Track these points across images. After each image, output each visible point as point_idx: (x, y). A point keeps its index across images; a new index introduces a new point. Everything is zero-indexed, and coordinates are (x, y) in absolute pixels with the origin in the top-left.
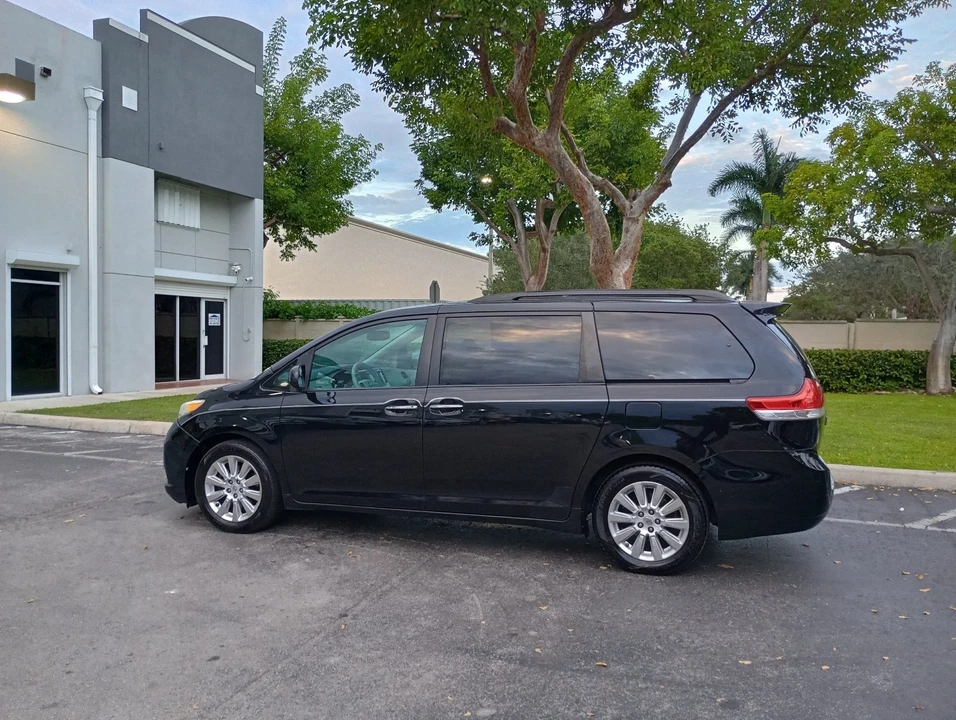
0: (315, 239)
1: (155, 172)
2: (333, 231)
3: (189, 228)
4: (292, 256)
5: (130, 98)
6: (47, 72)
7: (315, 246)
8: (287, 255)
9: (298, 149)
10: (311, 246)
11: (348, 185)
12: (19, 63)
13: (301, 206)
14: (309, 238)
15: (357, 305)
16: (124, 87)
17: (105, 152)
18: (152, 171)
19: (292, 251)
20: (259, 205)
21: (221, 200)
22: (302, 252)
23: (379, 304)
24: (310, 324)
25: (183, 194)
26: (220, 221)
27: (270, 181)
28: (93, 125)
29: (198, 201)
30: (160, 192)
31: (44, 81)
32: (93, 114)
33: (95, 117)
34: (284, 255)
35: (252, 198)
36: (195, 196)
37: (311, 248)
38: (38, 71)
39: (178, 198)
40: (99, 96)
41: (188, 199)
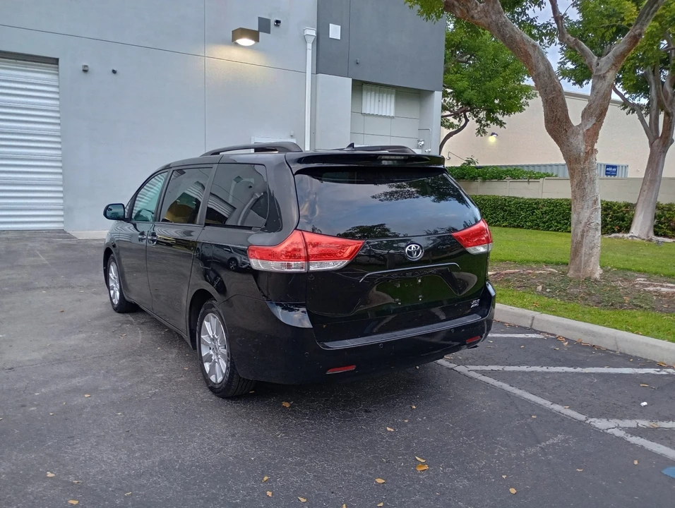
0: (505, 119)
1: (353, 80)
2: (521, 111)
3: (385, 116)
4: (485, 133)
5: (335, 31)
6: (278, 22)
7: (505, 123)
8: (481, 132)
10: (501, 124)
12: (260, 19)
13: (470, 94)
14: (500, 117)
15: (526, 169)
16: (330, 24)
17: (319, 68)
18: (349, 81)
20: (438, 95)
21: (413, 95)
22: (494, 127)
23: (543, 168)
24: (488, 184)
25: (380, 92)
26: (411, 110)
28: (309, 53)
29: (393, 96)
30: (364, 93)
31: (277, 28)
32: (309, 46)
33: (311, 48)
34: (479, 132)
35: (433, 92)
36: (391, 94)
37: (501, 126)
38: (273, 23)
39: (377, 95)
40: (314, 33)
41: (385, 95)
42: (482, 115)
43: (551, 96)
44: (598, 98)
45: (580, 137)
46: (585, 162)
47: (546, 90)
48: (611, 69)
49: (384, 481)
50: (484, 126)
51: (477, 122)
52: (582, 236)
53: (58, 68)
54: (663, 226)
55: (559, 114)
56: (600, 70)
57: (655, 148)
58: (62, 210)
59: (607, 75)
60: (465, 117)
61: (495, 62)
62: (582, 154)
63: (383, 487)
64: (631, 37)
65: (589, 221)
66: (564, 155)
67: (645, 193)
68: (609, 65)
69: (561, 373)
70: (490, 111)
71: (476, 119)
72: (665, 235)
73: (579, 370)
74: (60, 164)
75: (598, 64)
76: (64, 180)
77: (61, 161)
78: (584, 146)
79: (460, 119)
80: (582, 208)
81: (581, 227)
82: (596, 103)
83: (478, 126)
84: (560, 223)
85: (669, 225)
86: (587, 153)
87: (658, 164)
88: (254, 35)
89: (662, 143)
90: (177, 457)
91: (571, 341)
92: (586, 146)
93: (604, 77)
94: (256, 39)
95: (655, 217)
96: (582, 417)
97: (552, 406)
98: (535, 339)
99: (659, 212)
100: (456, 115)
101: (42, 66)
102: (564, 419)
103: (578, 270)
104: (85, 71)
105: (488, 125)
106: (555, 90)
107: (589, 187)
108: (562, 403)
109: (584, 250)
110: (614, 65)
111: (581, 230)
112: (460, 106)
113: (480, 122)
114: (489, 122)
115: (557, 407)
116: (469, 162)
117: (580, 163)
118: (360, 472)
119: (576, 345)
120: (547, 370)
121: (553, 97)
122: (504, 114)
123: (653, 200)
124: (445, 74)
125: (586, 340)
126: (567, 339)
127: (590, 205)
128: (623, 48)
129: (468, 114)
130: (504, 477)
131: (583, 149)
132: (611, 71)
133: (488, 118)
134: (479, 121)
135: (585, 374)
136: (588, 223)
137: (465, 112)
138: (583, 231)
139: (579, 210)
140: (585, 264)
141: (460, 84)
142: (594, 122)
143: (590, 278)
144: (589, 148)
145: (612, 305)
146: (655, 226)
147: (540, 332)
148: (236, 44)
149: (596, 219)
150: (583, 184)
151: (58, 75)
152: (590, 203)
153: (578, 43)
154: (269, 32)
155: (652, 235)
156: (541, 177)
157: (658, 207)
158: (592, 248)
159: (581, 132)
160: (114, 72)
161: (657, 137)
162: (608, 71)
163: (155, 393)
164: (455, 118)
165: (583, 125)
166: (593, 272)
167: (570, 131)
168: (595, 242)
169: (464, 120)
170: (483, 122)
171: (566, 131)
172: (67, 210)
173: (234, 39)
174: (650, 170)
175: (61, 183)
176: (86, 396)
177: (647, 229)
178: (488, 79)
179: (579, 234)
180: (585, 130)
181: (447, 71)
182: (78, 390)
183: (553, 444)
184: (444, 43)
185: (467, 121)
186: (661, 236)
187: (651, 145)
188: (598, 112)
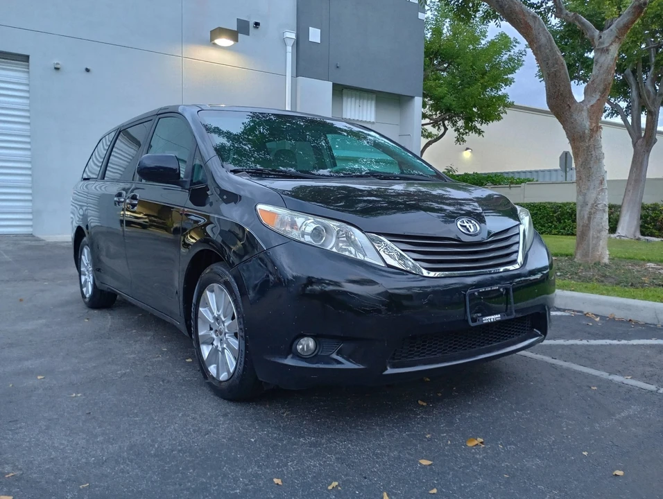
0: (483, 127)
1: (334, 85)
2: (499, 119)
3: (365, 122)
4: (464, 141)
5: (315, 35)
6: (257, 24)
7: (483, 132)
8: (460, 140)
9: (458, 57)
10: (480, 132)
11: (508, 82)
12: (239, 21)
14: (478, 126)
15: (506, 176)
16: (311, 29)
17: (299, 71)
18: (330, 84)
19: (464, 136)
20: (418, 101)
21: (393, 100)
22: (471, 137)
25: (360, 97)
26: (391, 116)
27: (432, 83)
28: (289, 56)
29: (373, 103)
30: (345, 99)
31: (256, 31)
32: (289, 49)
33: (290, 51)
34: (458, 140)
35: (413, 97)
36: (372, 100)
37: (480, 134)
38: (252, 25)
39: (358, 101)
40: (293, 36)
41: (365, 101)
42: (461, 123)
43: (553, 70)
44: (601, 72)
45: (585, 114)
46: (590, 140)
47: (547, 64)
48: (614, 41)
49: (430, 463)
50: (463, 134)
51: (455, 130)
52: (589, 218)
53: (28, 66)
54: (649, 226)
55: (562, 89)
56: (602, 43)
57: (639, 148)
58: (31, 213)
59: (610, 48)
60: (444, 125)
61: (474, 69)
62: (587, 131)
63: (431, 469)
64: (635, 7)
65: (595, 203)
66: (567, 133)
67: (630, 193)
68: (612, 38)
69: (605, 345)
70: (469, 119)
71: (454, 128)
72: (652, 235)
73: (623, 342)
74: (29, 166)
75: (601, 37)
76: (32, 180)
77: (30, 162)
78: (588, 123)
79: (439, 128)
80: (588, 189)
81: (588, 209)
82: (599, 78)
83: (456, 134)
84: (544, 226)
85: (655, 225)
86: (592, 130)
87: (642, 164)
88: (233, 35)
89: (645, 142)
90: (153, 441)
91: (603, 318)
92: (591, 123)
93: (607, 50)
94: (236, 40)
95: (641, 218)
96: (653, 388)
97: (611, 377)
98: (561, 316)
99: (644, 213)
100: (435, 124)
101: (12, 64)
102: (631, 389)
103: (586, 255)
104: (57, 69)
105: (466, 133)
106: (557, 64)
107: (595, 167)
108: (619, 373)
109: (592, 233)
110: (617, 37)
111: (587, 212)
112: (438, 115)
113: (459, 131)
114: (467, 131)
115: (617, 378)
116: (449, 171)
117: (584, 141)
118: (396, 453)
119: (611, 321)
120: (588, 343)
121: (556, 71)
122: (482, 122)
123: (638, 199)
124: (424, 81)
125: (619, 315)
126: (597, 316)
127: (597, 185)
128: (626, 19)
129: (446, 122)
130: (585, 453)
131: (587, 126)
132: (614, 44)
133: (466, 127)
134: (457, 130)
135: (633, 345)
136: (595, 205)
137: (444, 119)
138: (590, 213)
139: (585, 191)
140: (592, 248)
141: (440, 90)
142: (598, 97)
143: (599, 262)
144: (594, 125)
145: (632, 285)
146: (641, 226)
147: (564, 310)
148: (215, 44)
149: (603, 200)
150: (589, 163)
151: (28, 72)
152: (597, 183)
153: (578, 16)
154: (248, 35)
155: (638, 235)
156: (522, 182)
157: (644, 208)
158: (600, 231)
159: (585, 108)
160: (87, 70)
161: (640, 137)
162: (611, 44)
163: (125, 374)
164: (434, 126)
165: (587, 102)
166: (601, 257)
167: (573, 107)
168: (603, 224)
169: (442, 128)
170: (461, 130)
171: (570, 107)
172: (36, 214)
173: (212, 39)
174: (635, 169)
175: (30, 185)
176: (39, 377)
177: (633, 229)
178: (467, 86)
179: (586, 217)
180: (588, 106)
181: (426, 78)
182: (30, 373)
183: (629, 416)
184: (423, 50)
185: (446, 129)
186: (648, 235)
187: (634, 145)
188: (601, 87)
